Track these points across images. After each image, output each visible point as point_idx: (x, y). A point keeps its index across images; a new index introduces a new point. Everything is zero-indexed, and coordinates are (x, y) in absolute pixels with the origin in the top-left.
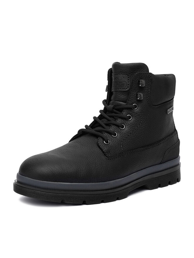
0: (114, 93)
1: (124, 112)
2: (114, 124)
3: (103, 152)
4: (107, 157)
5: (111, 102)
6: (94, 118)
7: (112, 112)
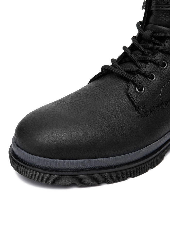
0: (155, 12)
1: (167, 43)
2: (151, 62)
3: (135, 106)
4: (140, 113)
5: (149, 25)
6: (124, 48)
7: (149, 41)
